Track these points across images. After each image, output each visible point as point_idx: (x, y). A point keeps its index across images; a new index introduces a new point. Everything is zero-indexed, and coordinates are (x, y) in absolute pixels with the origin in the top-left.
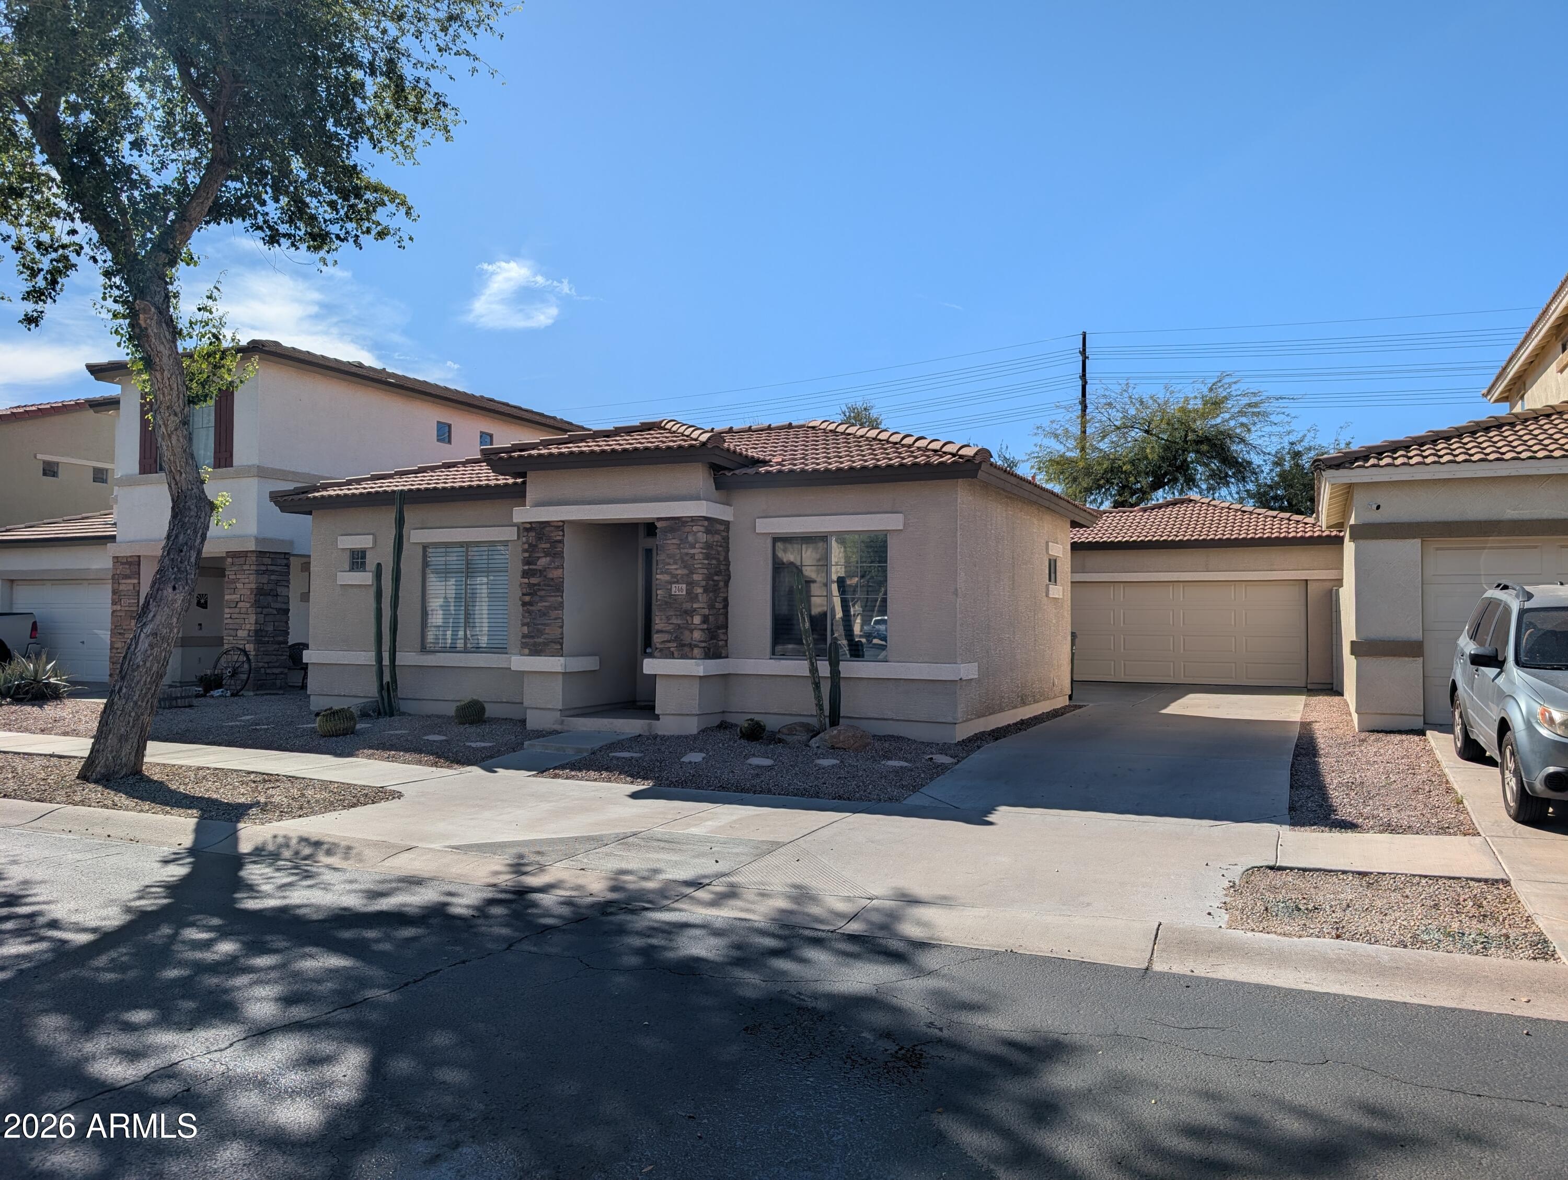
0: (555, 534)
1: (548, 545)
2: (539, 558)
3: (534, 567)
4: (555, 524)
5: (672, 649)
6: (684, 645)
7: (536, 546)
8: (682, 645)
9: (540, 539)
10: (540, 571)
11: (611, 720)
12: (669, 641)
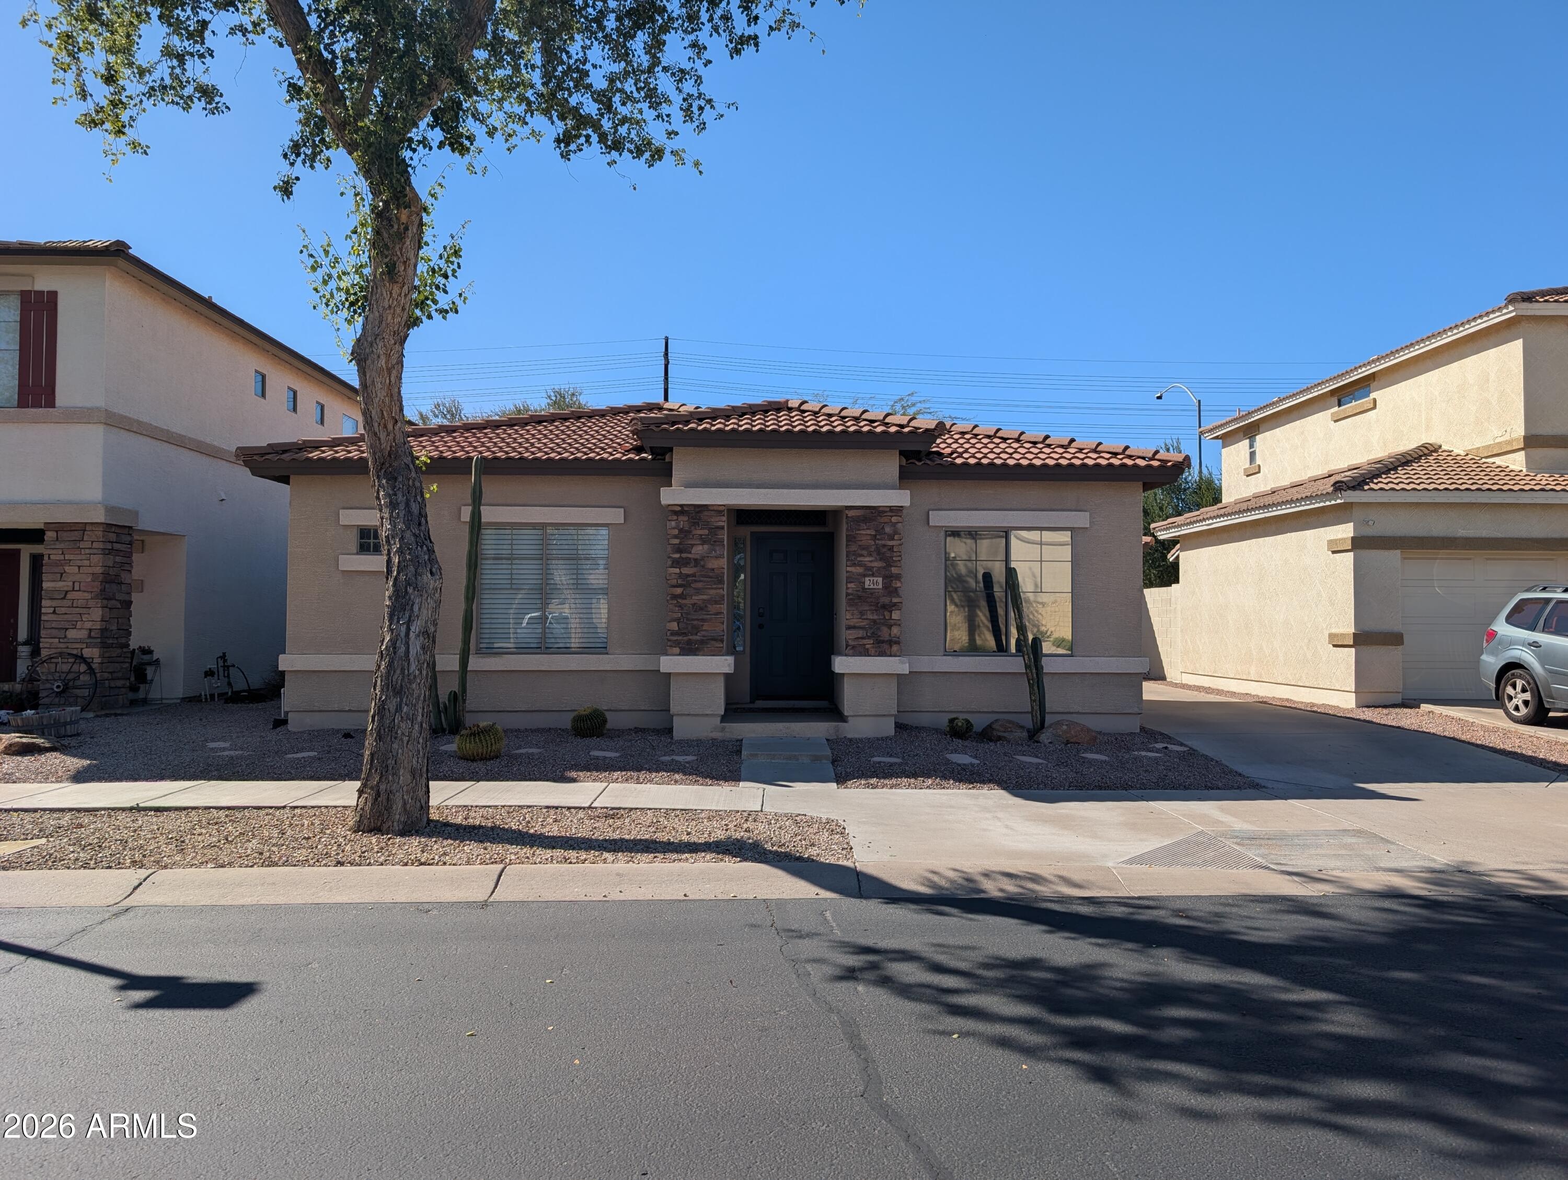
0: (718, 518)
1: (706, 532)
2: (693, 545)
3: (689, 556)
4: (715, 508)
5: (867, 646)
6: (883, 642)
7: (689, 532)
8: (879, 642)
9: (695, 524)
10: (696, 560)
11: (787, 724)
12: (862, 638)
